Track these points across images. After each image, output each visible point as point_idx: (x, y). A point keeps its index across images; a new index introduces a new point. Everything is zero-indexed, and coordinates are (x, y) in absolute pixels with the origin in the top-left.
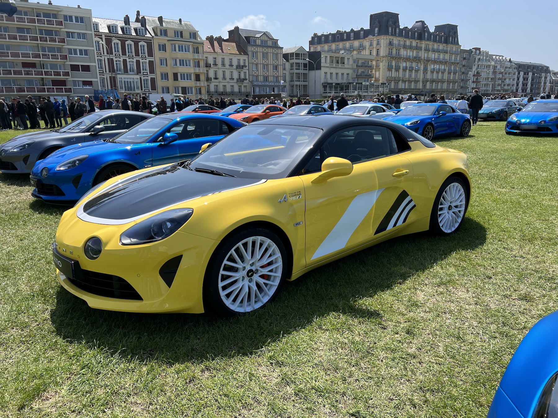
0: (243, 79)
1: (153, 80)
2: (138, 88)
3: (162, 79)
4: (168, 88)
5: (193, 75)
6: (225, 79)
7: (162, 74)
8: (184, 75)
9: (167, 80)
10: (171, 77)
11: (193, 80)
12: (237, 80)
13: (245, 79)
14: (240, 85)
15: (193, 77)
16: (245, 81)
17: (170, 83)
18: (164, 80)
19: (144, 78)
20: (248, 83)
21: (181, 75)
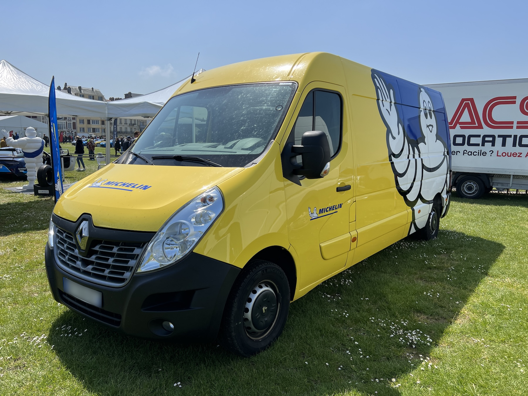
0: (134, 124)
1: (74, 124)
2: (65, 128)
3: (80, 123)
4: (84, 128)
5: (100, 121)
6: (122, 124)
7: (80, 120)
8: (94, 121)
9: (83, 124)
10: (86, 122)
11: (100, 124)
12: (130, 124)
13: (135, 124)
14: (132, 127)
15: (100, 122)
16: (135, 125)
17: (85, 125)
18: (81, 124)
19: (69, 122)
20: (137, 126)
21: (92, 121)
